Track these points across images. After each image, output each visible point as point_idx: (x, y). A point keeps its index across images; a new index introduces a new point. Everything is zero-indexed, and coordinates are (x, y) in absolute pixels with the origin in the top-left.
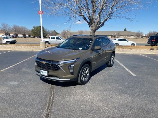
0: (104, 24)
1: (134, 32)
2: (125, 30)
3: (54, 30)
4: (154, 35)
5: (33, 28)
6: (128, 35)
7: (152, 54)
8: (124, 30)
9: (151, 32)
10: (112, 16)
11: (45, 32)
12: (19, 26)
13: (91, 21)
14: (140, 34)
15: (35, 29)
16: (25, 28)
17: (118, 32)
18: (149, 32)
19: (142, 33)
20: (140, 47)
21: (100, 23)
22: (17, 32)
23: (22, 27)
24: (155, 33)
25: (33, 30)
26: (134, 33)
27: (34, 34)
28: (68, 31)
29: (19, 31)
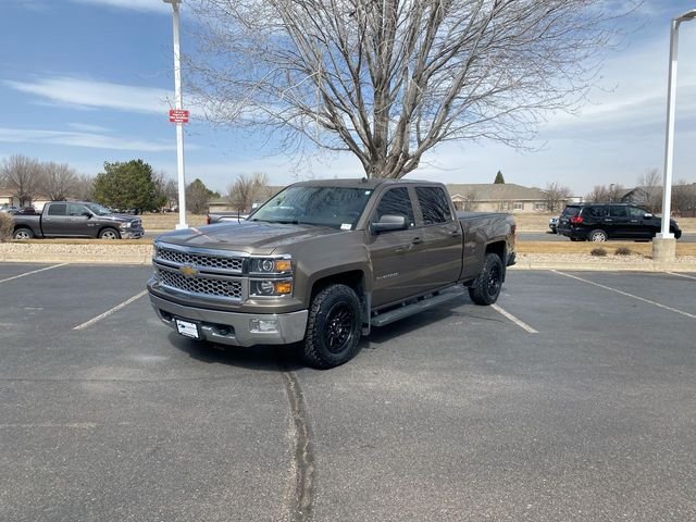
0: (418, 159)
1: (534, 188)
2: (499, 179)
3: (198, 181)
4: (615, 199)
5: (106, 172)
6: (509, 202)
7: (597, 269)
8: (493, 181)
9: (603, 189)
10: (449, 131)
11: (156, 186)
12: (40, 162)
13: (372, 149)
14: (558, 197)
15: (111, 174)
16: (64, 170)
17: (470, 189)
18: (593, 190)
19: (565, 192)
20: (558, 246)
21: (406, 157)
22: (25, 191)
23: (53, 166)
24: (617, 192)
25: (101, 180)
26: (537, 190)
27: (110, 196)
28: (257, 182)
29: (37, 185)
